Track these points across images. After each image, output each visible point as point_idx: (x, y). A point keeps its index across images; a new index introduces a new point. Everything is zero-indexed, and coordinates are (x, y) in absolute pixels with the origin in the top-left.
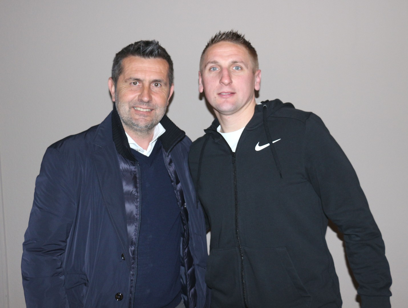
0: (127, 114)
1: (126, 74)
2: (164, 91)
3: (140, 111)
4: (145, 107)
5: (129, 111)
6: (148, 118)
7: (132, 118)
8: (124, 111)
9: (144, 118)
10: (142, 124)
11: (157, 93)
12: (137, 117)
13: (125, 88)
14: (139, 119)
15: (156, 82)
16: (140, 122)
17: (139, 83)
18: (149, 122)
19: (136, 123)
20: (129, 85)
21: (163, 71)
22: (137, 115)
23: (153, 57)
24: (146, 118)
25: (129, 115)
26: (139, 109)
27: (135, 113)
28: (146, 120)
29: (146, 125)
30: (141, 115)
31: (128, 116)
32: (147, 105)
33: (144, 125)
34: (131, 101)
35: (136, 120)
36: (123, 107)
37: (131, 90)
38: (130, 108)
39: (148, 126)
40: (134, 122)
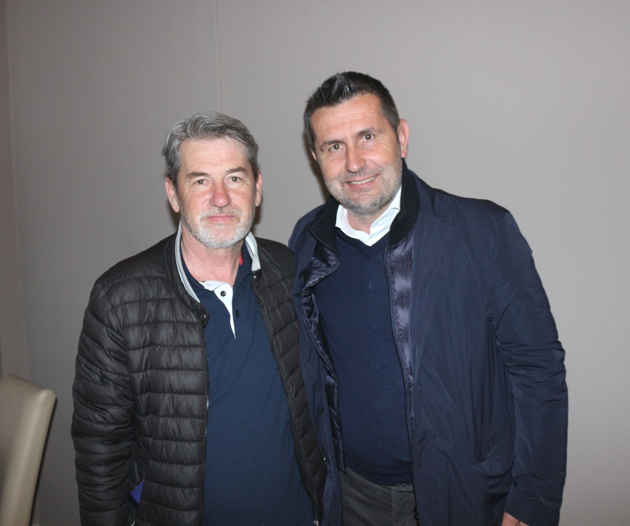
0: (341, 195)
1: (318, 139)
2: (383, 142)
3: (357, 185)
4: (362, 178)
5: (343, 190)
6: (372, 192)
7: (349, 199)
8: (336, 193)
9: (365, 193)
10: (365, 202)
11: (371, 150)
12: (356, 195)
13: (325, 159)
14: (359, 197)
15: (366, 134)
16: (361, 202)
17: (342, 145)
18: (375, 197)
19: (356, 205)
20: (329, 153)
21: (368, 114)
22: (355, 193)
23: (346, 99)
24: (369, 193)
25: (344, 195)
26: (355, 183)
27: (352, 191)
28: (370, 195)
29: (372, 202)
30: (360, 191)
31: (343, 198)
32: (362, 174)
33: (369, 204)
34: (339, 175)
35: (356, 199)
36: (332, 187)
37: (333, 159)
38: (342, 186)
39: (377, 203)
40: (353, 203)
